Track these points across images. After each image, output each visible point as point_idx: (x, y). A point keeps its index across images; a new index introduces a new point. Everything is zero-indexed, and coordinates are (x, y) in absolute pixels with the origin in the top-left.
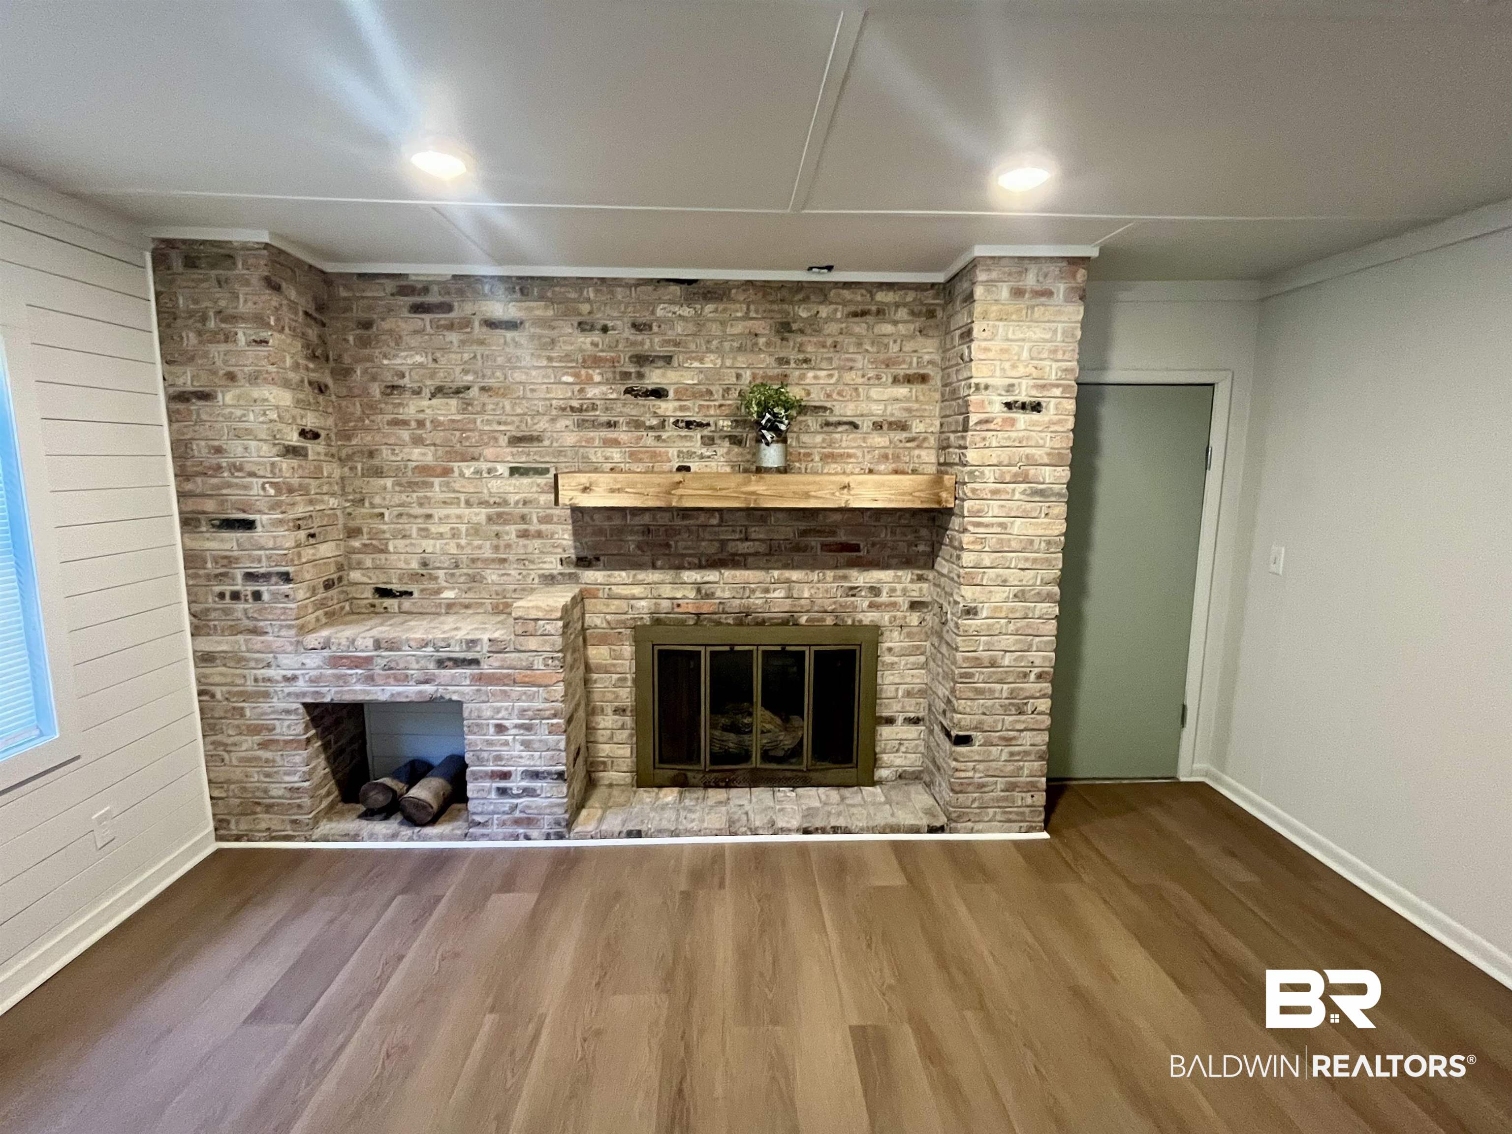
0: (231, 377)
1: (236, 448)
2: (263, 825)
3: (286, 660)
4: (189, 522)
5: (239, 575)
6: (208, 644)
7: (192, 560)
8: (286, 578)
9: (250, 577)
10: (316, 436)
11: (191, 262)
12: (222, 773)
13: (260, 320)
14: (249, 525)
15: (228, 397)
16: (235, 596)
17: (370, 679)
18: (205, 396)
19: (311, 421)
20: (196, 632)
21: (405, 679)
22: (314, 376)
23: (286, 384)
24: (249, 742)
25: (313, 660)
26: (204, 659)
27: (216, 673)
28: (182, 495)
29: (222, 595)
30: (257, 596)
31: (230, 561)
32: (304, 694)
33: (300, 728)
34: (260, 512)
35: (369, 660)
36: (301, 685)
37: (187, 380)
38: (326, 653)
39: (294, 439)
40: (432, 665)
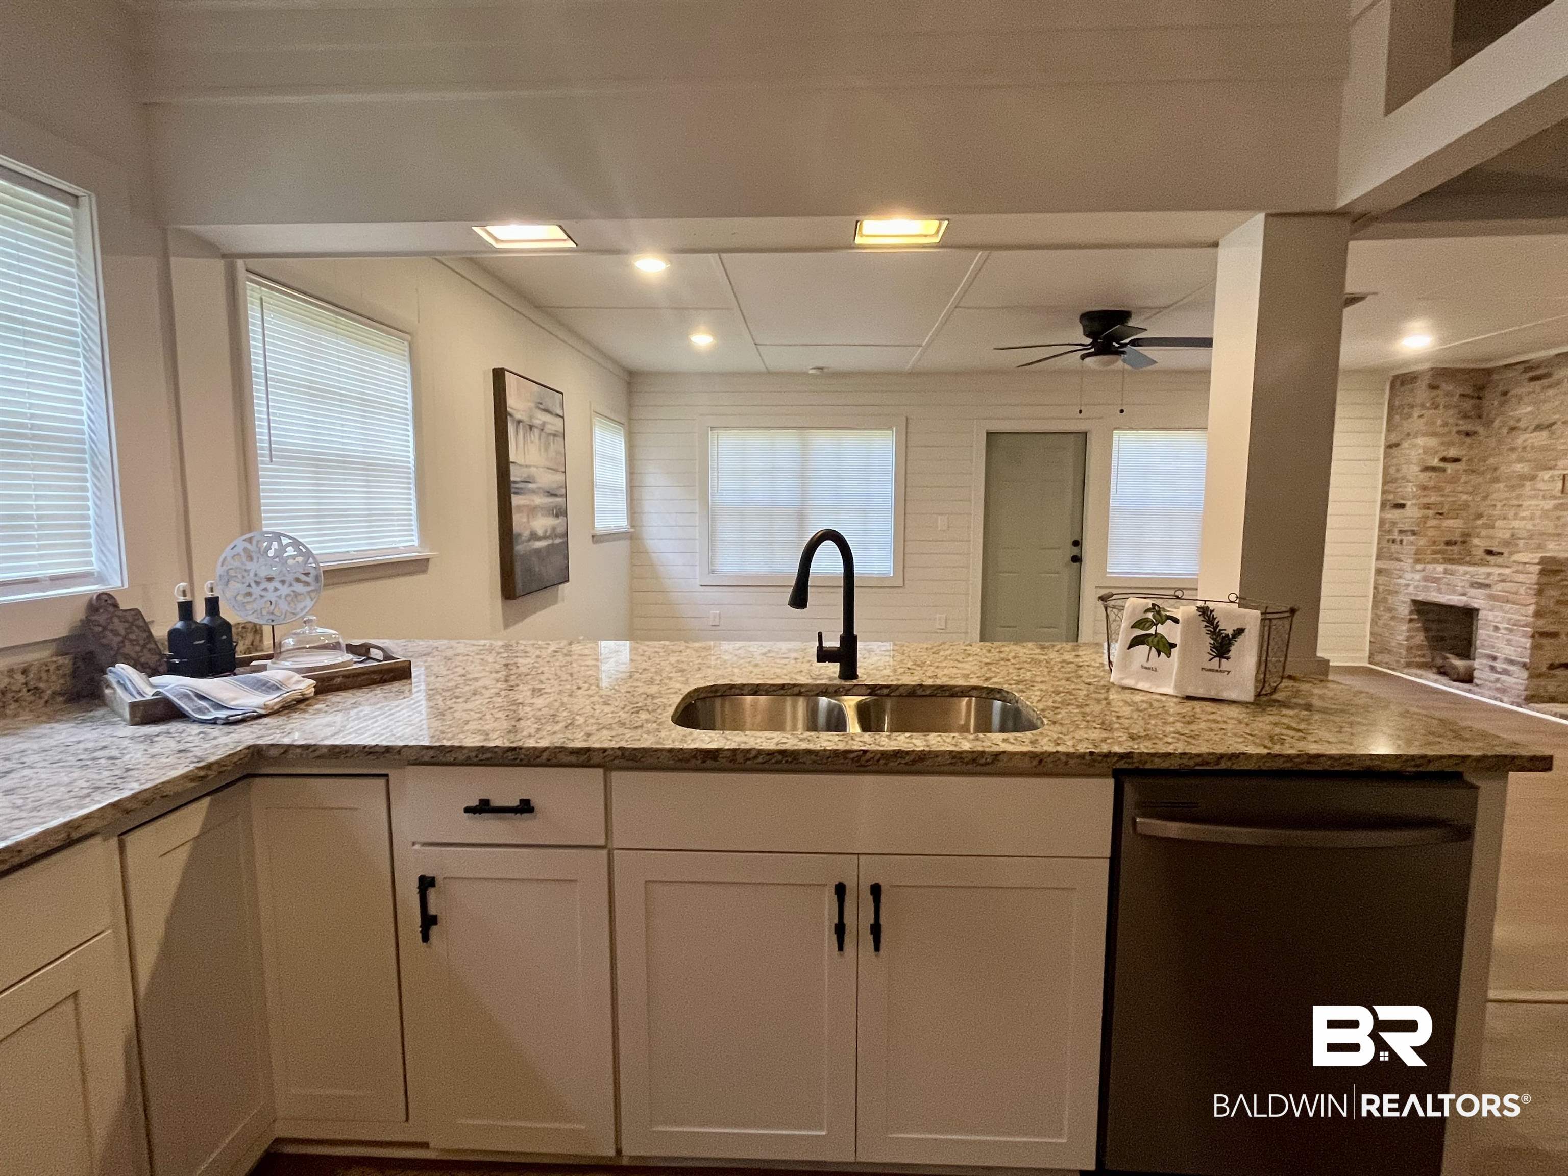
0: (1408, 434)
1: (1404, 469)
2: (1386, 661)
3: (1408, 576)
4: (1383, 505)
5: (1396, 530)
6: (1383, 565)
7: (1382, 522)
8: (1414, 533)
9: (1401, 532)
10: (1456, 460)
11: (1402, 384)
12: (1377, 630)
13: (1423, 406)
14: (1402, 506)
15: (1405, 445)
16: (1394, 541)
17: (1439, 590)
18: (1397, 445)
19: (1452, 453)
20: (1377, 559)
21: (1454, 592)
22: (1461, 428)
23: (1434, 434)
24: (1388, 615)
25: (1418, 577)
26: (1379, 572)
27: (1382, 579)
28: (1383, 492)
29: (1388, 541)
30: (1401, 541)
31: (1394, 523)
32: (1411, 594)
33: (1407, 612)
34: (1409, 500)
35: (1440, 579)
36: (1411, 589)
37: (1394, 438)
38: (1423, 573)
39: (1435, 462)
40: (1468, 585)
